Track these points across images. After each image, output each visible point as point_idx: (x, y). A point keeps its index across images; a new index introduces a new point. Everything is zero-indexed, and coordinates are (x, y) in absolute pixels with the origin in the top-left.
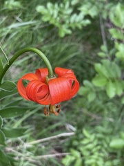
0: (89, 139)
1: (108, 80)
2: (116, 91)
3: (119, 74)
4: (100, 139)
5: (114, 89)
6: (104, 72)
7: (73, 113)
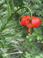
0: (28, 55)
1: (37, 34)
2: (40, 38)
3: (41, 33)
4: (31, 56)
5: (39, 37)
6: (36, 31)
7: (22, 46)
